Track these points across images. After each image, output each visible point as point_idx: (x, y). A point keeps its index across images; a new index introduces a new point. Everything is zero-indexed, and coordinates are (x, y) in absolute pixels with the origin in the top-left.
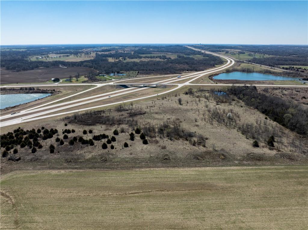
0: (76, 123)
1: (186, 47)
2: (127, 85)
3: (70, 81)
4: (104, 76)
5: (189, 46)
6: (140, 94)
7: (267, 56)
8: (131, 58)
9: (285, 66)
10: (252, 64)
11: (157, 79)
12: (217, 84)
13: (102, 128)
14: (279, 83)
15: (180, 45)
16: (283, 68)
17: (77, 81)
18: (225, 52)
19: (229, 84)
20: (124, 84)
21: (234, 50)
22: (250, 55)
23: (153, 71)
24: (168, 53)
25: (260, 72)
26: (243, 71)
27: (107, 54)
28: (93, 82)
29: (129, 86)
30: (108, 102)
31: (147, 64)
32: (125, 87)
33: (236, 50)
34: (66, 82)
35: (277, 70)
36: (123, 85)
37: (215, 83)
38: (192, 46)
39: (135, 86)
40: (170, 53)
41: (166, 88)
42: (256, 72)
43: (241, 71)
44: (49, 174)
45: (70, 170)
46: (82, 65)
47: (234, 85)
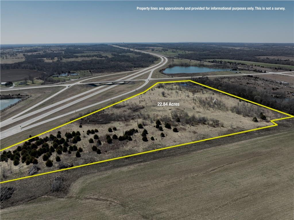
0: (89, 123)
1: (112, 46)
2: (95, 84)
3: (26, 84)
4: (58, 76)
5: (113, 44)
6: (117, 91)
7: (187, 52)
8: (67, 58)
9: (210, 60)
10: (182, 59)
11: (116, 76)
12: (172, 77)
13: (120, 124)
14: (219, 74)
15: (104, 44)
16: (209, 62)
17: (33, 83)
18: (151, 50)
19: (182, 77)
20: (92, 83)
21: (157, 48)
22: (173, 52)
23: (103, 69)
24: (100, 52)
25: (195, 66)
26: (182, 65)
27: (36, 54)
28: (53, 83)
29: (97, 85)
30: (95, 101)
31: (91, 62)
32: (94, 85)
33: (158, 48)
34: (20, 85)
35: (206, 63)
36: (90, 84)
37: (171, 76)
38: (116, 44)
39: (103, 84)
40: (102, 52)
41: (134, 84)
42: (192, 66)
43: (180, 66)
44: (123, 172)
45: (137, 164)
46: (20, 67)
47: (193, 77)
